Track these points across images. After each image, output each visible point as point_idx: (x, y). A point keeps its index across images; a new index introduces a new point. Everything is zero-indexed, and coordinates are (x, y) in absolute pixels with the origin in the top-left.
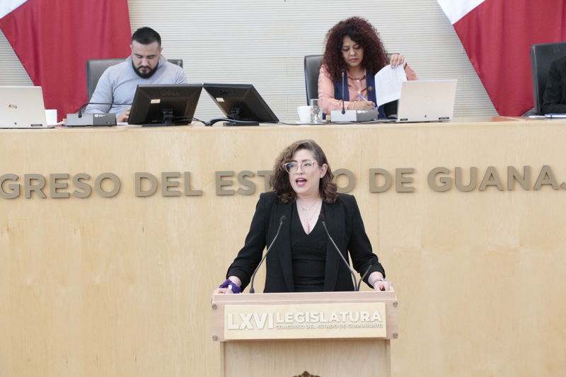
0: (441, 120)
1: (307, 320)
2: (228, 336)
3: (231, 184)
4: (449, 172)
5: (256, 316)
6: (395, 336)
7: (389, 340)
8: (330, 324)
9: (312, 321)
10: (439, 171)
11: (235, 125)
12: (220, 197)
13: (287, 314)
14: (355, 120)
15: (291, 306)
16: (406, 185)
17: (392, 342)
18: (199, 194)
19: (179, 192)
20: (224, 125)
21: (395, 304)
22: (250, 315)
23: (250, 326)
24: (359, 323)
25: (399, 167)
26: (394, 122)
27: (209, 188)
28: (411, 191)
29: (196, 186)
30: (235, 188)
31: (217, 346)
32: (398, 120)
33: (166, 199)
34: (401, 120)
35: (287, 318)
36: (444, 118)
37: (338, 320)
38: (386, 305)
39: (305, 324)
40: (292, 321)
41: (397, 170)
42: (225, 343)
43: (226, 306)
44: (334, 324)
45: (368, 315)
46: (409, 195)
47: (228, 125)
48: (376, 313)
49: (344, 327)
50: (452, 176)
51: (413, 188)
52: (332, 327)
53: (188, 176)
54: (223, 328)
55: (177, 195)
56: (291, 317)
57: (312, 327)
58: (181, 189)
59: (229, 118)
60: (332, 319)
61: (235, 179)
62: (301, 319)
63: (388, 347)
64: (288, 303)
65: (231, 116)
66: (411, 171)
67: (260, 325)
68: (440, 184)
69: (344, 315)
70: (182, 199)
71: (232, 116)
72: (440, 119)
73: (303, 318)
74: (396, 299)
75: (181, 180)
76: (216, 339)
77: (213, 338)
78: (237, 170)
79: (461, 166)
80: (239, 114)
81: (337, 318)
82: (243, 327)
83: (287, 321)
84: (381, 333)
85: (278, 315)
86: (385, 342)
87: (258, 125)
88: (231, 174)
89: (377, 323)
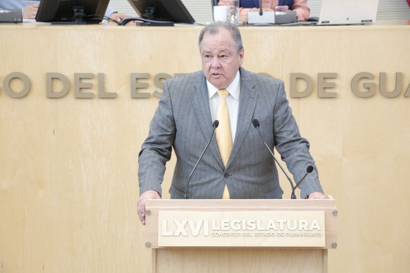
0: (363, 23)
1: (244, 228)
2: (162, 243)
3: (146, 87)
4: (373, 77)
5: (191, 222)
6: (334, 246)
7: (327, 250)
8: (268, 232)
9: (249, 228)
10: (364, 76)
11: (149, 25)
12: (135, 101)
13: (223, 222)
14: (274, 22)
15: (227, 213)
16: (328, 91)
17: (330, 252)
18: (113, 97)
19: (93, 94)
20: (138, 25)
21: (335, 213)
22: (184, 222)
23: (184, 233)
24: (297, 232)
25: (321, 71)
26: (315, 25)
27: (124, 91)
28: (333, 97)
29: (110, 88)
30: (151, 90)
31: (149, 253)
32: (320, 23)
33: (79, 101)
34: (322, 22)
35: (223, 225)
36: (366, 21)
37: (275, 229)
38: (325, 214)
39: (241, 232)
40: (228, 228)
41: (319, 75)
42: (157, 250)
43: (159, 212)
44: (271, 232)
45: (307, 224)
46: (332, 101)
47: (142, 25)
48: (315, 221)
49: (282, 235)
50: (376, 81)
51: (335, 94)
52: (269, 235)
53: (102, 78)
54: (157, 235)
55: (90, 97)
56: (227, 225)
57: (248, 235)
58: (95, 91)
59: (144, 18)
60: (269, 226)
61: (150, 82)
62: (237, 227)
63: (325, 256)
64: (224, 209)
65: (144, 15)
66: (334, 76)
67: (195, 232)
68: (363, 90)
69: (282, 224)
70: (96, 101)
71: (146, 15)
72: (362, 21)
73: (239, 226)
74: (335, 208)
75: (94, 82)
76: (148, 245)
77: (146, 244)
78: (154, 72)
79: (386, 71)
80: (154, 14)
81: (274, 226)
82: (177, 234)
83: (223, 228)
84: (320, 242)
85: (214, 222)
86: (323, 251)
87: (173, 25)
88: (146, 77)
89: (316, 232)
